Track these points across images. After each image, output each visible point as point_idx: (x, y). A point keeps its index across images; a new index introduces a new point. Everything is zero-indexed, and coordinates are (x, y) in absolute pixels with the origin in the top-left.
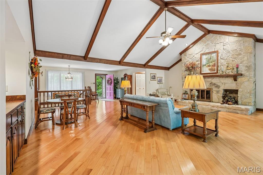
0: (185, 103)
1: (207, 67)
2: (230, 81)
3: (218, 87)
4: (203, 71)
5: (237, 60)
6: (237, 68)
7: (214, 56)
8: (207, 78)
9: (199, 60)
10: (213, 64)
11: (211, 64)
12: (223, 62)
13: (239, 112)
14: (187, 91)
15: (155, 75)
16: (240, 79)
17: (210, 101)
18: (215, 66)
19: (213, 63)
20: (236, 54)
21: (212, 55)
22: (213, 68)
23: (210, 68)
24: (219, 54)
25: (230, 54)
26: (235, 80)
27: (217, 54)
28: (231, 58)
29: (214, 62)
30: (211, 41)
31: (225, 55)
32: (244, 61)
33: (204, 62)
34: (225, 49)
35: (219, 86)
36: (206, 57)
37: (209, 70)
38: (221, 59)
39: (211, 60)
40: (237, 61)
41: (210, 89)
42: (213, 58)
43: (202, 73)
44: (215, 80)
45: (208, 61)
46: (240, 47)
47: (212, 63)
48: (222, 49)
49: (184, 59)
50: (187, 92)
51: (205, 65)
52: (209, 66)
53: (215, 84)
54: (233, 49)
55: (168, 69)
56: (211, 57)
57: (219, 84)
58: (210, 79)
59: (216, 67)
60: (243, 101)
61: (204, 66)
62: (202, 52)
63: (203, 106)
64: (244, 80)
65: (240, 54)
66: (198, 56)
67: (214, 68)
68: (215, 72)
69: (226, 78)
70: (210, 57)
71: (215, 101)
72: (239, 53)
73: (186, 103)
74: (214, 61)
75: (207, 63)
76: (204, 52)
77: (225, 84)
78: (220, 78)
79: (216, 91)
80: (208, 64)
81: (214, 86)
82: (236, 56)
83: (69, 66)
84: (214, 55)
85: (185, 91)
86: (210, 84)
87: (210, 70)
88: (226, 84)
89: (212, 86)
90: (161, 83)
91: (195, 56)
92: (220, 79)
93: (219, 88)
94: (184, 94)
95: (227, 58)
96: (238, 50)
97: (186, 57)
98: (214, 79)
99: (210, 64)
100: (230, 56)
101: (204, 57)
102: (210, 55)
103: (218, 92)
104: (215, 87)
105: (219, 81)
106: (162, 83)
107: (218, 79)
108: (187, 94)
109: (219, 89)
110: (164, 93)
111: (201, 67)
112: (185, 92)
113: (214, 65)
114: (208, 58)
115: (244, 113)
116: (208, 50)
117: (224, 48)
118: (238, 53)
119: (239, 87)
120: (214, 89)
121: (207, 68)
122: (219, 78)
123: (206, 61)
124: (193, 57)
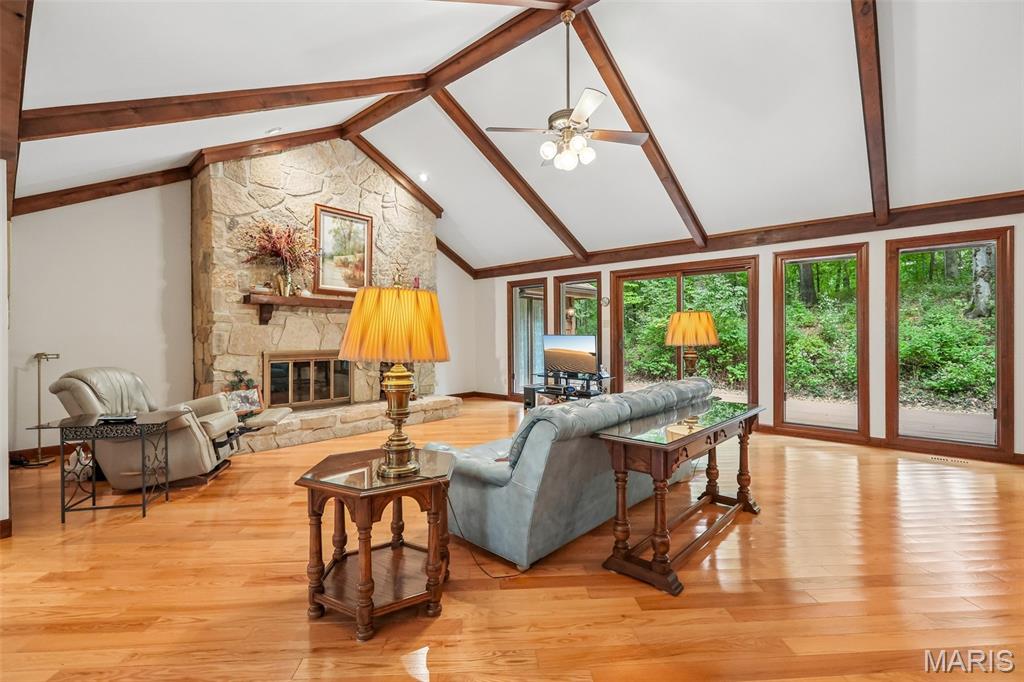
1: (337, 265)
4: (323, 279)
7: (361, 232)
8: (335, 310)
9: (306, 228)
10: (358, 259)
11: (351, 258)
14: (245, 373)
18: (364, 270)
19: (358, 256)
20: (409, 248)
21: (355, 226)
22: (357, 274)
23: (349, 271)
24: (374, 229)
27: (370, 226)
29: (359, 252)
30: (349, 171)
31: (388, 239)
33: (328, 243)
34: (388, 220)
36: (335, 226)
37: (345, 280)
38: (377, 247)
39: (352, 243)
42: (358, 237)
43: (322, 286)
45: (341, 245)
46: (417, 229)
47: (353, 254)
48: (380, 215)
51: (332, 258)
52: (345, 264)
54: (405, 230)
56: (350, 232)
59: (365, 275)
61: (328, 262)
62: (319, 199)
65: (416, 250)
66: (304, 209)
67: (360, 277)
70: (348, 231)
72: (416, 245)
74: (361, 249)
75: (338, 249)
76: (325, 199)
80: (343, 258)
82: (411, 253)
84: (361, 229)
85: (236, 373)
87: (349, 279)
91: (290, 202)
95: (390, 250)
96: (414, 235)
97: (244, 191)
99: (346, 259)
100: (398, 248)
101: (329, 223)
102: (348, 223)
103: (368, 363)
113: (360, 265)
114: (342, 233)
116: (341, 202)
117: (384, 215)
118: (413, 245)
121: (337, 269)
123: (334, 242)
124: (280, 203)
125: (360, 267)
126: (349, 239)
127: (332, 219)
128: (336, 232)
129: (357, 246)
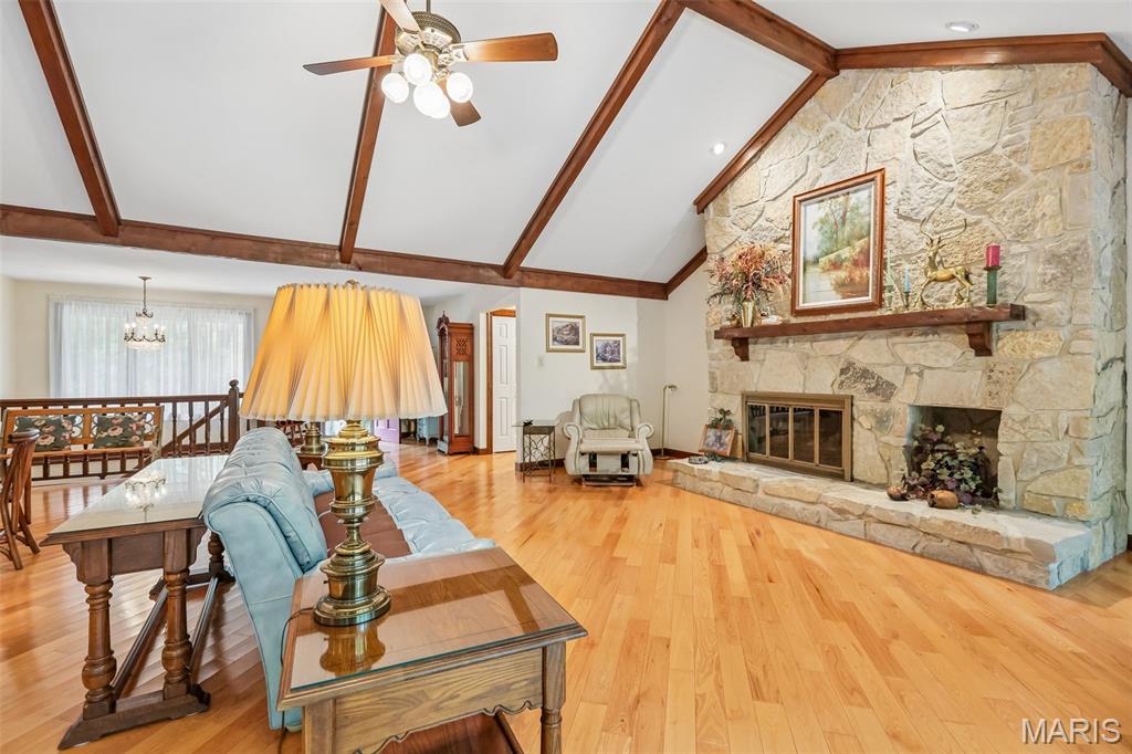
0: (705, 480)
1: (825, 270)
2: (948, 354)
3: (883, 389)
4: (804, 295)
5: (996, 220)
6: (992, 269)
7: (863, 203)
8: (824, 336)
9: (786, 234)
10: (858, 250)
11: (845, 253)
12: (915, 238)
13: (988, 562)
14: (728, 413)
15: (580, 320)
16: (1008, 343)
17: (839, 477)
18: (868, 265)
19: (859, 244)
20: (987, 184)
21: (853, 198)
22: (857, 275)
23: (842, 274)
24: (887, 190)
25: (952, 185)
26: (982, 348)
27: (879, 187)
28: (961, 206)
29: (859, 239)
30: (846, 117)
31: (922, 192)
32: (1035, 221)
33: (811, 242)
34: (925, 155)
35: (891, 385)
36: (822, 214)
37: (835, 289)
38: (900, 216)
39: (847, 228)
40: (992, 228)
41: (840, 400)
42: (858, 214)
43: (801, 305)
44: (869, 351)
45: (831, 238)
46: (1011, 133)
47: (849, 244)
48: (905, 154)
49: (716, 232)
50: (728, 417)
51: (816, 261)
52: (836, 265)
53: (865, 374)
54: (973, 152)
55: (661, 291)
56: (845, 212)
57: (888, 374)
58: (841, 342)
59: (871, 272)
60: (1029, 488)
61: (811, 269)
62: (800, 189)
63: (791, 504)
64: (1039, 346)
65: (1012, 179)
66: (781, 212)
67: (861, 277)
68: (868, 299)
69: (926, 334)
70: (841, 212)
71: (867, 477)
72: (1008, 169)
73: (711, 480)
74: (864, 233)
76: (811, 181)
77: (920, 374)
78: (897, 334)
79: (875, 416)
80: (832, 256)
81: (861, 386)
82: (989, 195)
83: (145, 279)
84: (863, 198)
85: (722, 411)
86: (843, 372)
87: (841, 286)
88: (926, 372)
89: (849, 387)
90: (618, 368)
91: (769, 213)
92: (897, 339)
93: (887, 398)
94: (714, 425)
95: (931, 209)
96: (998, 151)
97: (728, 221)
98: (862, 341)
99: (839, 256)
100: (953, 197)
101: (813, 213)
102: (841, 199)
103: (882, 421)
104: (870, 390)
105: (887, 358)
106: (624, 368)
107: (883, 341)
108: (729, 426)
109: (886, 407)
110: (612, 421)
111: (793, 275)
112: (719, 416)
113: (862, 257)
114: (832, 219)
115: (1020, 572)
116: (834, 173)
117: (918, 150)
118: (998, 175)
119: (1004, 395)
120: (865, 404)
121: (825, 276)
122: (888, 337)
123: (820, 237)
124: (760, 216)
125: (861, 262)
126: (844, 223)
127: (817, 205)
128: (823, 222)
129: (857, 229)
